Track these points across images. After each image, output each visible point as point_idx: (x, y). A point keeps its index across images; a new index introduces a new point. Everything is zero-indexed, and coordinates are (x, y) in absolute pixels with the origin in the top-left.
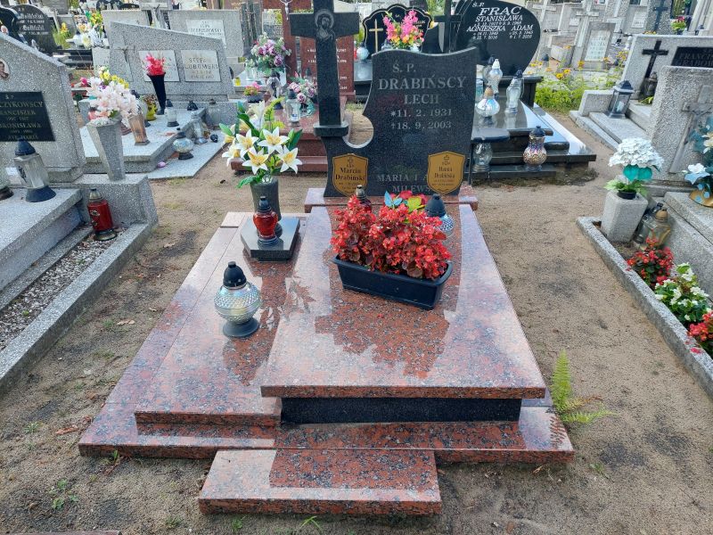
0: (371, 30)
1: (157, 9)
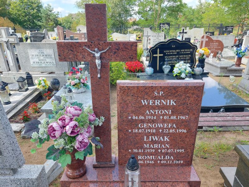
0: (155, 55)
1: (7, 42)
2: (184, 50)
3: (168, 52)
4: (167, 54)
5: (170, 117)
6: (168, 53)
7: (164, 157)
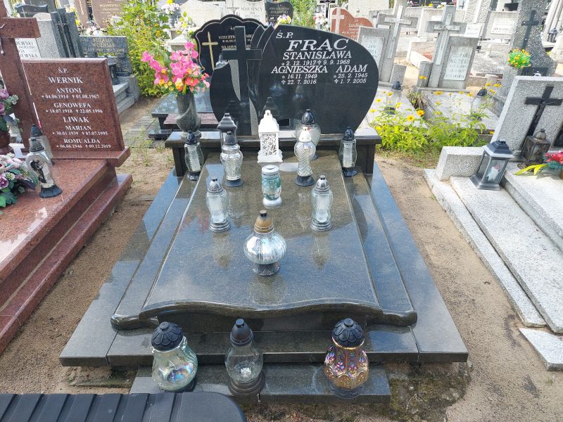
0: (204, 44)
3: (226, 39)
4: (224, 41)
5: (81, 96)
7: (90, 141)
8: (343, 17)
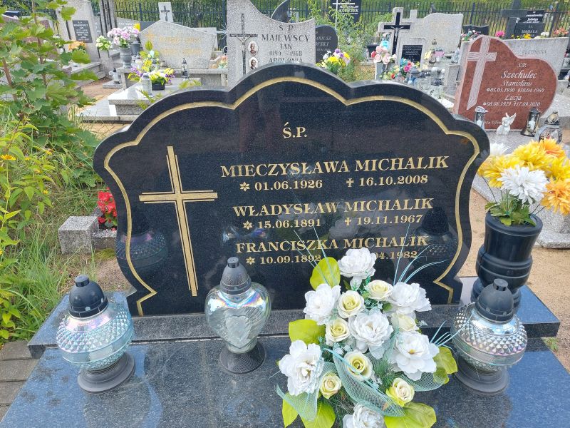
2: (377, 165)
3: (258, 179)
4: (245, 187)
6: (251, 181)
8: (493, 57)
